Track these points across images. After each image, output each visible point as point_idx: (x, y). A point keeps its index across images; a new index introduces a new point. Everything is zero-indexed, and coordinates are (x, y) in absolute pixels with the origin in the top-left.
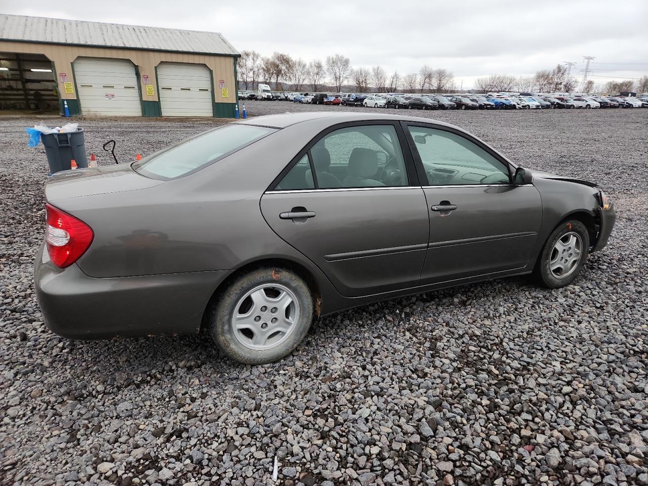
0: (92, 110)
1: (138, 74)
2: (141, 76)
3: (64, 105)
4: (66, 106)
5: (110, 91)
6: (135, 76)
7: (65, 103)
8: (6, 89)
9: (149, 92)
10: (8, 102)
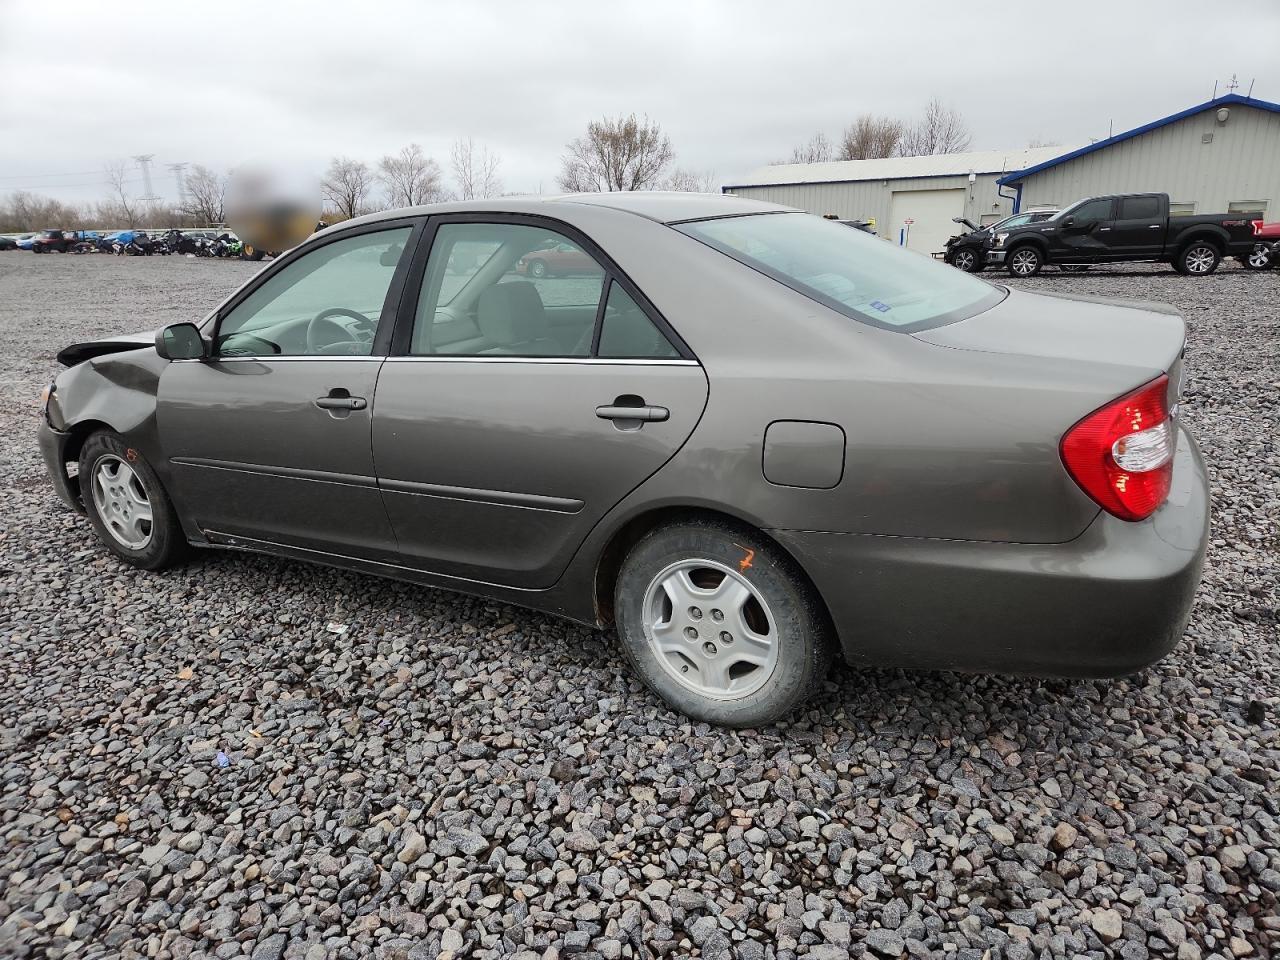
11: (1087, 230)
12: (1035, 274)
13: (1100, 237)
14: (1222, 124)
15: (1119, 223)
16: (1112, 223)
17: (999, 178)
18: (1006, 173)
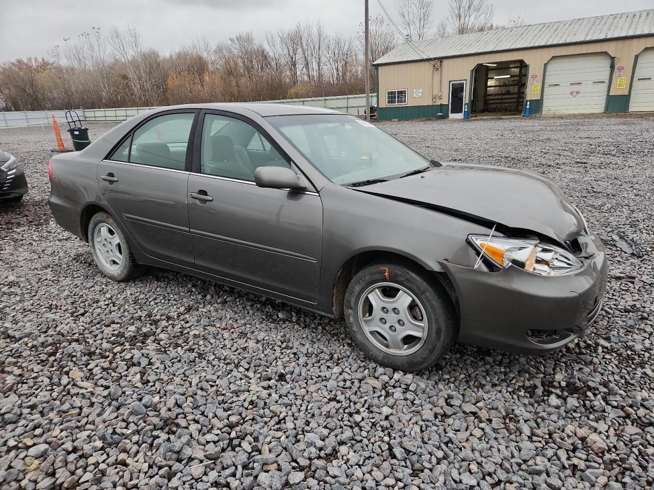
0: (553, 109)
1: (612, 67)
2: (616, 68)
3: (526, 105)
4: (528, 107)
5: (576, 88)
6: (609, 69)
7: (528, 103)
8: (504, 94)
9: (619, 85)
10: (503, 105)
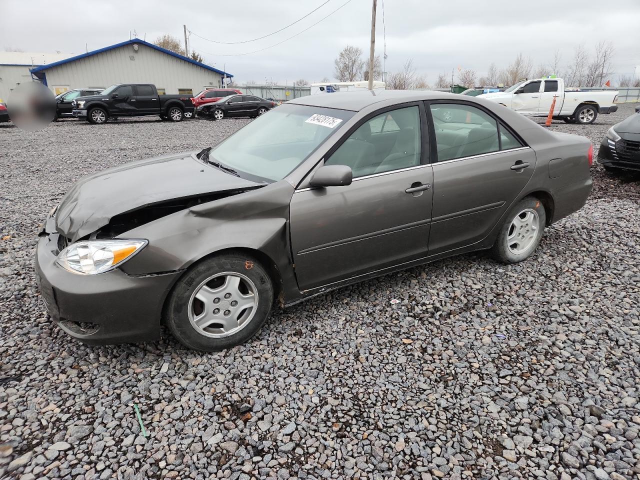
11: (125, 100)
12: (105, 122)
13: (131, 104)
14: (136, 52)
15: (139, 97)
16: (135, 97)
17: (31, 68)
18: (34, 66)
